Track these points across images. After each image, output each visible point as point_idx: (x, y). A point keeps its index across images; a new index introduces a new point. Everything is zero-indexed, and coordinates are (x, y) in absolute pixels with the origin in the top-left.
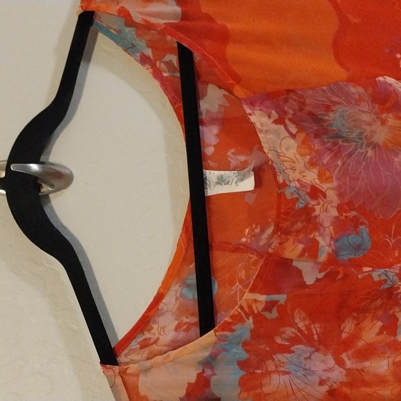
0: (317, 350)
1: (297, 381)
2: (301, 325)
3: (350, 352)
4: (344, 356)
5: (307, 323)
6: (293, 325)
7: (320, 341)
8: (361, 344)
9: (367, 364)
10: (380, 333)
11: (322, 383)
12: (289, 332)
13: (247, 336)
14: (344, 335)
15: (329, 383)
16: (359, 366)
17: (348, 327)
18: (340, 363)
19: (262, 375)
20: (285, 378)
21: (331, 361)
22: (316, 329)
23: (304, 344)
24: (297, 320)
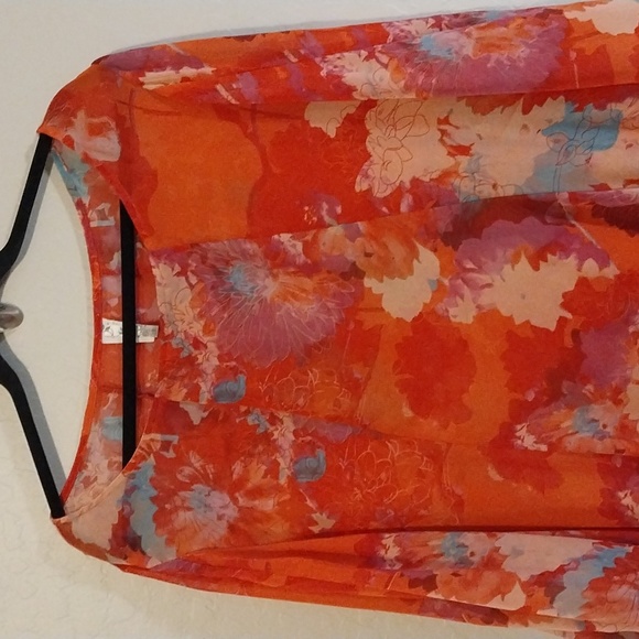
0: (214, 490)
1: (200, 517)
2: (197, 465)
3: (242, 492)
4: (237, 495)
5: (201, 463)
6: (191, 465)
7: (215, 481)
8: (249, 485)
9: (257, 502)
10: (265, 476)
11: (220, 518)
12: (187, 470)
13: (151, 473)
14: (235, 476)
15: (226, 518)
16: (250, 504)
17: (238, 468)
18: (235, 500)
19: (171, 512)
20: (189, 514)
21: (227, 499)
22: (210, 469)
23: (201, 483)
24: (193, 460)
